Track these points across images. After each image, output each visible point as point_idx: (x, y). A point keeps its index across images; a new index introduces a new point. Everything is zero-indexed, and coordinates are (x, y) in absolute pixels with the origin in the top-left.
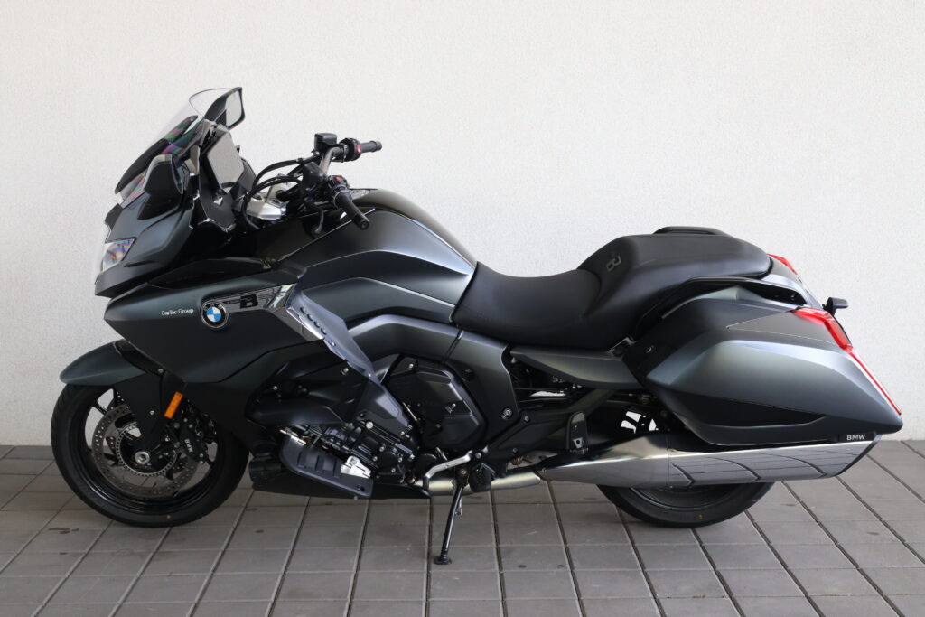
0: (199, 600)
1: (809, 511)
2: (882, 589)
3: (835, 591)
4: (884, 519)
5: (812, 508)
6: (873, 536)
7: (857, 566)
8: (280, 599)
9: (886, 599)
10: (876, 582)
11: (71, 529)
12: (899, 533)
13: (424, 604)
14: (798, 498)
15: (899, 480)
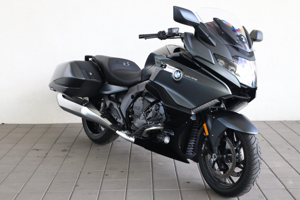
0: (82, 170)
1: (268, 142)
2: (293, 166)
3: (278, 166)
4: (292, 145)
5: (269, 142)
6: (289, 150)
7: (284, 159)
8: (106, 170)
9: (294, 169)
10: (291, 164)
11: (40, 149)
12: (297, 149)
13: (151, 171)
14: (265, 138)
15: (296, 133)
